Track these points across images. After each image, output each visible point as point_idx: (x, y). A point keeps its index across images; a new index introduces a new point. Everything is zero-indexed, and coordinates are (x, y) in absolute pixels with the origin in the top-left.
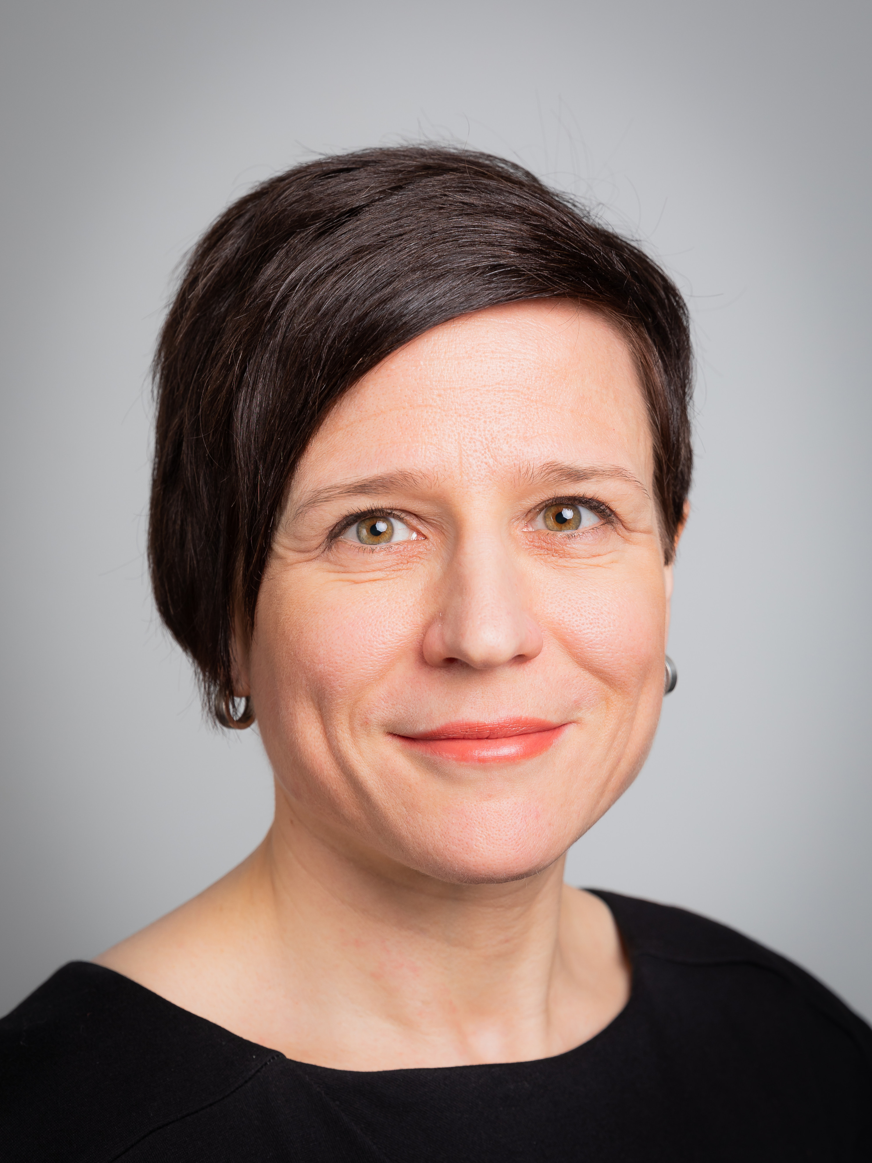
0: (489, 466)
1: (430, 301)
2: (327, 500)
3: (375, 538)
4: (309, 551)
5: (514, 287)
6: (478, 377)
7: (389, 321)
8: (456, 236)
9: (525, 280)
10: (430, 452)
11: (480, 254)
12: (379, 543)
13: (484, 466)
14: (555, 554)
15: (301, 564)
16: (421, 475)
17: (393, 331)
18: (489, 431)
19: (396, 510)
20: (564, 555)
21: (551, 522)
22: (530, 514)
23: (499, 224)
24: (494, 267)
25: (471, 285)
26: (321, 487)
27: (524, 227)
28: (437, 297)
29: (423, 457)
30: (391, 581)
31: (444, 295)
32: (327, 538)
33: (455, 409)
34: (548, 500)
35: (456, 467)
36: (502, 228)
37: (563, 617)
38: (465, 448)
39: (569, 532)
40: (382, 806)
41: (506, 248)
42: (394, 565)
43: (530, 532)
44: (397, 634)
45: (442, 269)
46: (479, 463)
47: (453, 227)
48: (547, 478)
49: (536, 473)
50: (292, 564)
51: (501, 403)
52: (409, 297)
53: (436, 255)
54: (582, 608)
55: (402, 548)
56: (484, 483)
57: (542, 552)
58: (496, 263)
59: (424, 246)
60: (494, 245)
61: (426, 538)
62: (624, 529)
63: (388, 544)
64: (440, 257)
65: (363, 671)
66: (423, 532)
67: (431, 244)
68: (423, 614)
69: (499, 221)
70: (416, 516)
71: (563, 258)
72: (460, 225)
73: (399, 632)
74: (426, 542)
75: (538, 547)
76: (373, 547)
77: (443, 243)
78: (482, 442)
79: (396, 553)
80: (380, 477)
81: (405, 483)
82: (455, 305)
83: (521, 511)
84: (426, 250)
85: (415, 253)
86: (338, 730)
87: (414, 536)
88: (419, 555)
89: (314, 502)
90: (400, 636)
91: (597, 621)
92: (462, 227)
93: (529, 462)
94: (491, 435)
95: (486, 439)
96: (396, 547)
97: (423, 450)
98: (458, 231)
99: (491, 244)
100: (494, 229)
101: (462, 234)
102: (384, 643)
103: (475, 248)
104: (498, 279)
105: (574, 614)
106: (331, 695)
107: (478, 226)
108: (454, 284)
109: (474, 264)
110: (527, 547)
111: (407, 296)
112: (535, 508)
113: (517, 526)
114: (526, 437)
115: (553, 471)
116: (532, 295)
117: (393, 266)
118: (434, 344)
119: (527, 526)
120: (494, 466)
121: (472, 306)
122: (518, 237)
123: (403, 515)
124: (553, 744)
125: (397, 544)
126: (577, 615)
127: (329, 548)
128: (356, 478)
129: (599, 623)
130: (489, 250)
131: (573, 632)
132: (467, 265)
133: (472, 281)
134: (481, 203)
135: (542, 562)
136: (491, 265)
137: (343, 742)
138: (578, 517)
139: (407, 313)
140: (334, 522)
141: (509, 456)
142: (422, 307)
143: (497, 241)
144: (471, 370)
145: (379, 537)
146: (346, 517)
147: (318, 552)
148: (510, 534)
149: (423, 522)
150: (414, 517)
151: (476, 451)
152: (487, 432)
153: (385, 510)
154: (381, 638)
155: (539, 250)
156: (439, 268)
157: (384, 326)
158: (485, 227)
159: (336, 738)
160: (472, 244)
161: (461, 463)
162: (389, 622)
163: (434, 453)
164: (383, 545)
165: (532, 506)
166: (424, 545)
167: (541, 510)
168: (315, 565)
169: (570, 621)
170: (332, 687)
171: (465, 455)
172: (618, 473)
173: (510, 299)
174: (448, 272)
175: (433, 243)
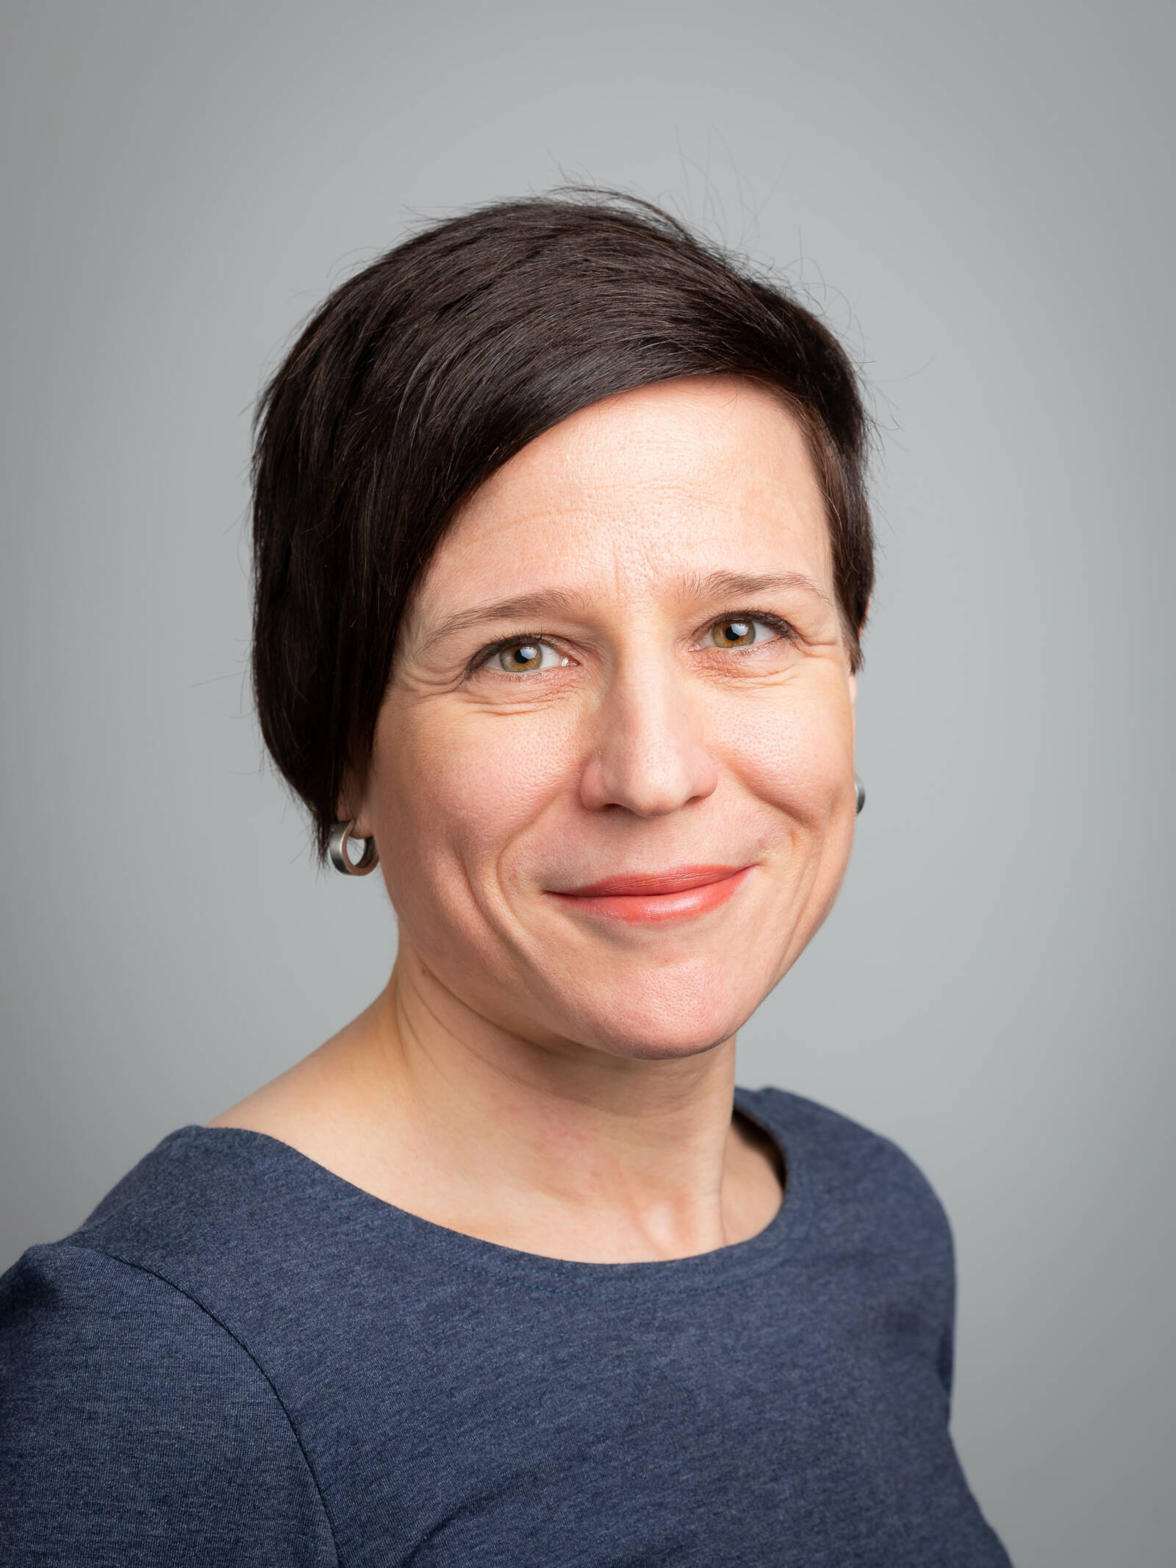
0: (649, 579)
1: (574, 381)
2: (464, 626)
3: (521, 666)
4: (444, 684)
5: (671, 363)
6: (633, 472)
7: (528, 405)
8: (602, 306)
9: (682, 355)
10: (581, 568)
11: (631, 325)
12: (526, 670)
13: (644, 580)
14: (727, 674)
15: (434, 697)
16: (571, 594)
17: (533, 416)
18: (647, 538)
19: (545, 635)
20: (739, 675)
21: (721, 638)
22: (696, 634)
23: (649, 292)
24: (647, 341)
25: (622, 362)
26: (456, 612)
27: (679, 294)
28: (583, 376)
29: (573, 573)
30: (542, 712)
31: (592, 372)
32: (466, 669)
33: (609, 512)
34: (718, 617)
35: (612, 583)
36: (654, 296)
37: (739, 746)
38: (621, 560)
39: (742, 648)
40: (541, 971)
41: (659, 319)
42: (543, 696)
43: (696, 651)
44: (550, 774)
45: (588, 343)
46: (637, 576)
47: (598, 296)
48: (716, 590)
49: (703, 585)
50: (425, 697)
51: (661, 503)
52: (551, 377)
53: (580, 328)
54: (759, 734)
55: (552, 675)
56: (644, 599)
57: (713, 673)
58: (648, 336)
59: (565, 318)
60: (646, 316)
61: (579, 664)
62: (804, 644)
63: (535, 671)
64: (584, 330)
65: (513, 818)
66: (576, 658)
67: (574, 315)
68: (579, 750)
69: (651, 287)
70: (569, 641)
71: (724, 329)
72: (606, 294)
73: (551, 771)
74: (579, 669)
75: (708, 668)
76: (520, 674)
77: (588, 314)
78: (640, 551)
79: (545, 681)
80: (523, 597)
81: (553, 604)
82: (604, 385)
83: (687, 630)
84: (568, 323)
85: (555, 326)
86: (485, 885)
87: (565, 662)
88: (572, 684)
89: (448, 629)
90: (553, 776)
91: (778, 748)
92: (608, 295)
93: (694, 573)
94: (651, 542)
95: (645, 547)
96: (546, 674)
97: (574, 564)
98: (604, 300)
99: (642, 314)
100: (644, 297)
101: (610, 303)
102: (536, 785)
103: (624, 319)
104: (652, 354)
105: (750, 742)
106: (474, 845)
107: (626, 294)
108: (602, 361)
109: (624, 337)
110: (694, 669)
111: (548, 376)
112: (702, 626)
113: (683, 647)
114: (690, 544)
115: (722, 582)
116: (691, 372)
117: (531, 341)
118: (582, 435)
119: (693, 645)
120: (654, 578)
121: (623, 385)
122: (673, 306)
123: (553, 641)
124: (735, 893)
125: (547, 671)
126: (755, 743)
127: (468, 678)
128: (496, 600)
129: (780, 750)
130: (642, 321)
131: (750, 763)
132: (617, 339)
133: (622, 357)
134: (628, 267)
135: (712, 683)
136: (643, 339)
137: (492, 899)
138: (752, 634)
139: (550, 395)
140: (474, 652)
141: (671, 567)
142: (566, 387)
143: (649, 311)
144: (625, 464)
145: (525, 665)
146: (487, 646)
147: (455, 684)
148: (675, 656)
149: (575, 646)
150: (565, 641)
151: (633, 562)
152: (645, 540)
153: (534, 636)
154: (533, 779)
155: (697, 319)
156: (584, 342)
157: (523, 410)
158: (635, 295)
159: (483, 894)
160: (621, 314)
161: (617, 578)
162: (541, 761)
163: (586, 569)
164: (531, 672)
165: (700, 624)
166: (577, 672)
167: (709, 628)
168: (451, 696)
169: (746, 750)
170: (477, 837)
171: (622, 567)
172: (796, 581)
173: (666, 377)
174: (595, 347)
175: (576, 314)
